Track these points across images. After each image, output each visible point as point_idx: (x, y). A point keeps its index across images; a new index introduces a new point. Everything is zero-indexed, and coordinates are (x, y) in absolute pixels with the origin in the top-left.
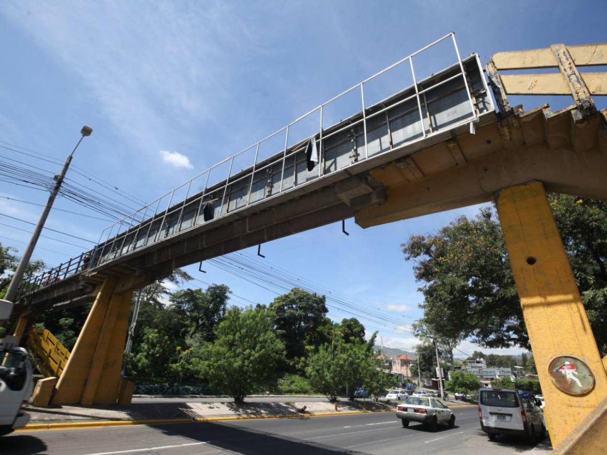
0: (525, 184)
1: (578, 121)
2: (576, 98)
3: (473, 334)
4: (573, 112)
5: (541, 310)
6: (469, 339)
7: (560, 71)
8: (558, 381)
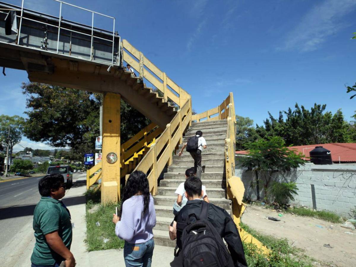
0: (115, 93)
1: (138, 83)
2: (140, 76)
3: (48, 140)
4: (138, 79)
5: (109, 138)
6: (45, 142)
7: (139, 63)
8: (108, 160)
